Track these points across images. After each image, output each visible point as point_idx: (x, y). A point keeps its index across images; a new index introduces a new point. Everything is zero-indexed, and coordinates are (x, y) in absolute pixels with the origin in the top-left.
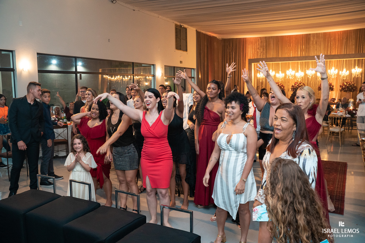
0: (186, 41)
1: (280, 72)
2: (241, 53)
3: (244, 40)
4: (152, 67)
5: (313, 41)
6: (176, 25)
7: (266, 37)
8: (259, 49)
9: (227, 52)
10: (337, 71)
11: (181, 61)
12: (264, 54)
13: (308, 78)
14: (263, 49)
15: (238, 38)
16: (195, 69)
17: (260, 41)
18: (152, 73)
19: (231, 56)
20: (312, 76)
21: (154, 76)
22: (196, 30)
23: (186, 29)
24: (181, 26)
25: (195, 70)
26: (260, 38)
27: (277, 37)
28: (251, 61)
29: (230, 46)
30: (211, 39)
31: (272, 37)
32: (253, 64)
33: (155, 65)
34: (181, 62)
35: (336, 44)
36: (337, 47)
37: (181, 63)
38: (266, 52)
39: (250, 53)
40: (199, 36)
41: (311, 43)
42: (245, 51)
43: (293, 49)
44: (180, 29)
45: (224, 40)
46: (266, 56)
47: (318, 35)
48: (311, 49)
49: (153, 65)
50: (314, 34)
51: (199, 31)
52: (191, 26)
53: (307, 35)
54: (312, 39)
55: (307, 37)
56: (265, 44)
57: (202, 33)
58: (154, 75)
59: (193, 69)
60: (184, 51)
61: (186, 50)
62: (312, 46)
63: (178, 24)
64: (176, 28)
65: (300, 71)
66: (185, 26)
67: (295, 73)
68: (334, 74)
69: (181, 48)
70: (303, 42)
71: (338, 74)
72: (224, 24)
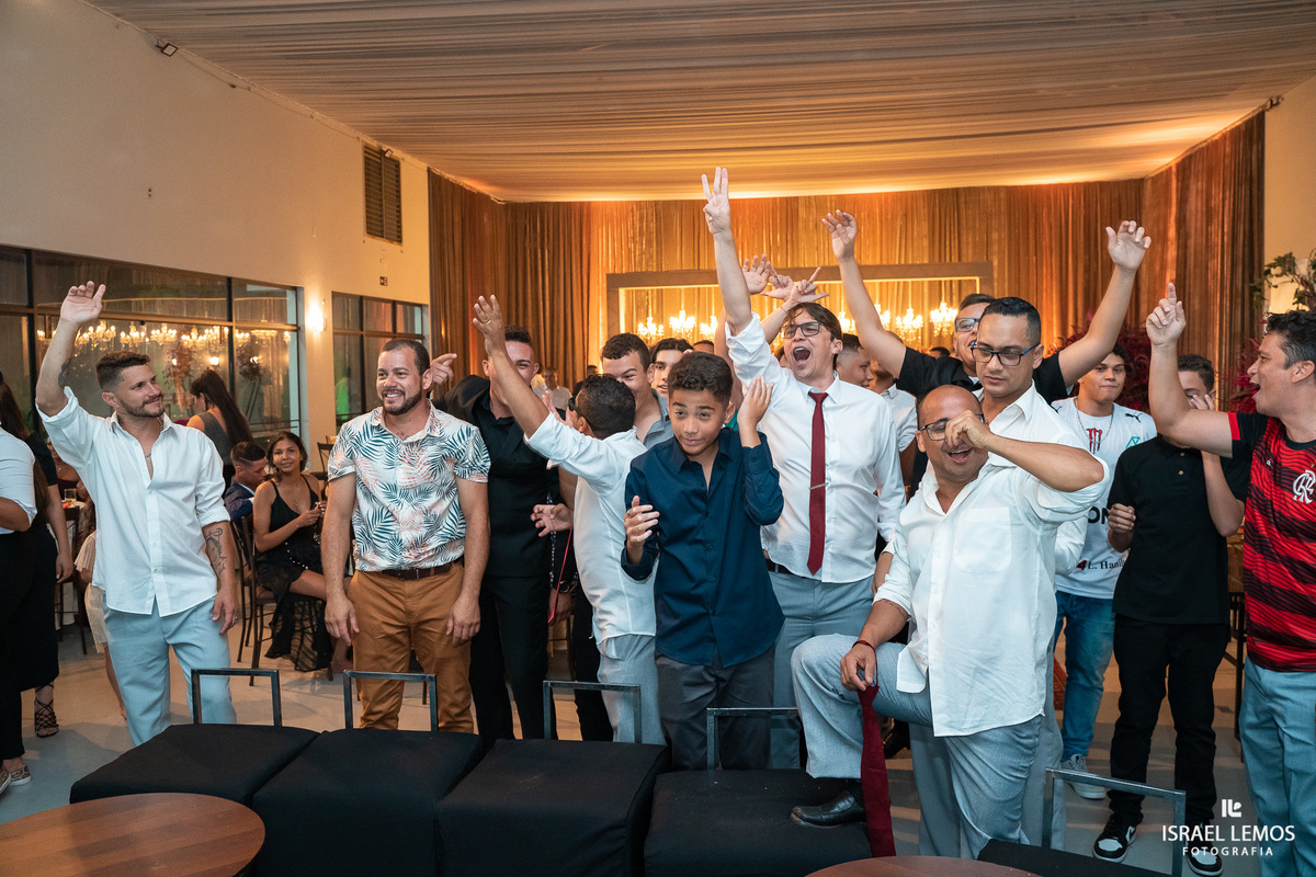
0: (399, 206)
2: (575, 254)
3: (583, 210)
4: (290, 296)
5: (806, 221)
6: (367, 149)
7: (656, 203)
8: (635, 242)
9: (525, 248)
11: (382, 278)
12: (651, 257)
14: (649, 243)
15: (564, 203)
16: (427, 306)
17: (637, 215)
18: (291, 319)
19: (540, 262)
21: (298, 330)
22: (429, 170)
23: (396, 164)
24: (382, 153)
25: (425, 309)
26: (639, 203)
27: (693, 201)
28: (615, 282)
29: (535, 226)
30: (473, 201)
31: (676, 201)
32: (622, 291)
33: (302, 288)
34: (383, 281)
35: (874, 233)
36: (878, 240)
37: (382, 284)
38: (659, 253)
39: (606, 253)
40: (440, 190)
41: (801, 225)
42: (589, 247)
43: (746, 245)
44: (380, 164)
45: (514, 209)
46: (659, 265)
47: (819, 203)
48: (802, 245)
49: (295, 289)
50: (809, 197)
51: (438, 171)
52: (414, 153)
53: (786, 199)
54: (802, 213)
55: (790, 205)
56: (653, 225)
57: (447, 180)
58: (296, 325)
59: (420, 306)
60: (391, 240)
61: (399, 239)
62: (802, 235)
63: (374, 144)
64: (366, 158)
66: (397, 153)
69: (382, 232)
70: (774, 220)
72: (542, 154)
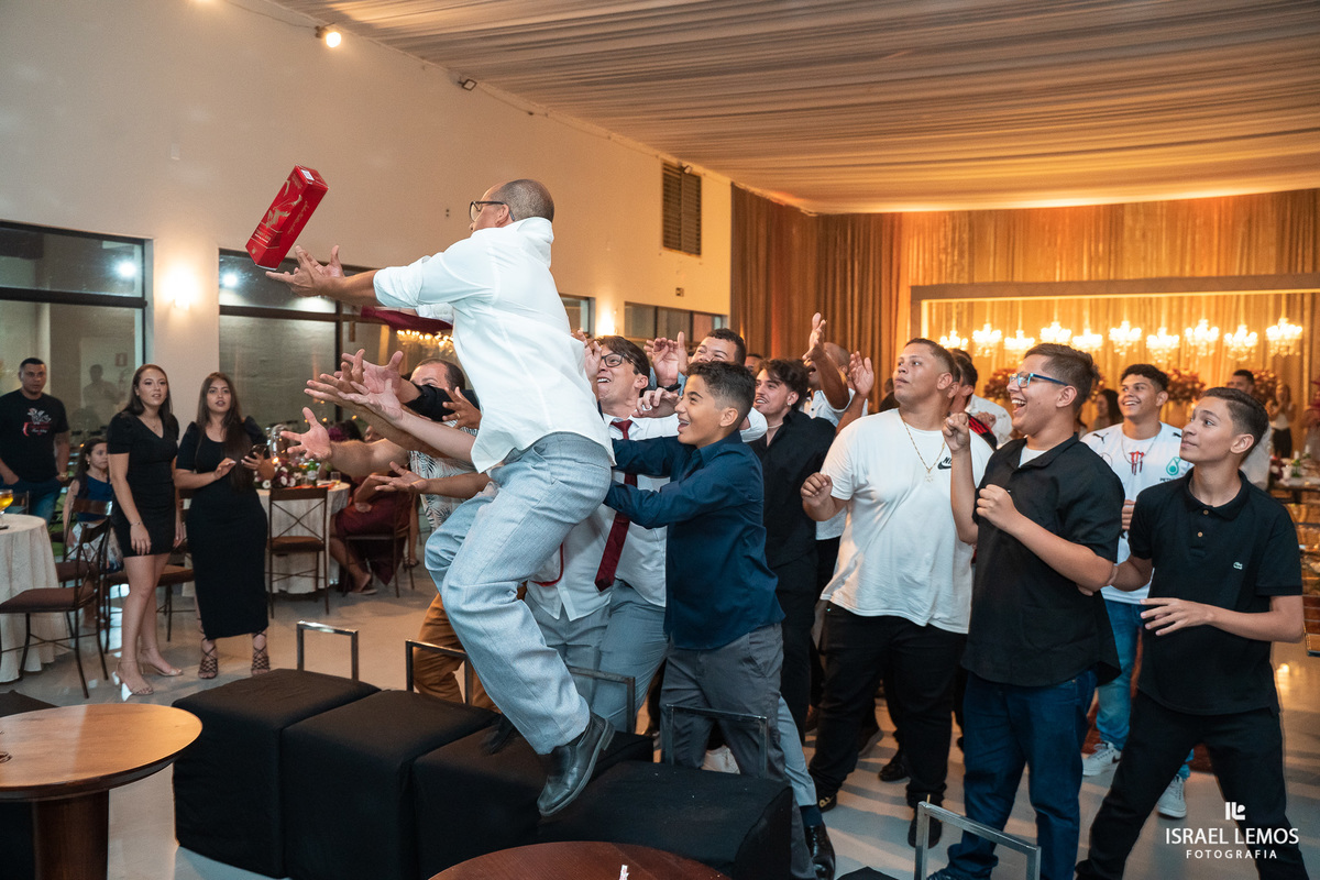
0: (699, 220)
1: (1020, 333)
2: (885, 266)
3: (894, 221)
4: (584, 306)
5: (1132, 230)
6: (666, 167)
7: (970, 213)
8: (947, 254)
9: (835, 260)
10: (1215, 332)
11: (678, 289)
12: (963, 269)
13: (1116, 356)
14: (961, 255)
15: (874, 215)
16: (726, 316)
17: (950, 224)
18: (584, 328)
19: (849, 274)
20: (1130, 349)
22: (733, 185)
23: (698, 180)
24: (682, 169)
25: (725, 319)
26: (952, 214)
27: (1009, 211)
28: (919, 294)
29: (846, 240)
30: (780, 216)
31: (990, 211)
32: (925, 304)
33: (594, 299)
34: (680, 292)
35: (1210, 241)
36: (1215, 249)
37: (678, 295)
38: (971, 264)
39: (916, 264)
40: (743, 204)
41: (1126, 234)
42: (899, 259)
43: (1064, 256)
44: (680, 180)
45: (826, 221)
46: (971, 275)
47: (1149, 209)
48: (1127, 255)
49: (587, 299)
50: (1137, 204)
51: (742, 185)
52: (717, 168)
53: (1112, 206)
54: (1128, 221)
55: (1114, 214)
56: (966, 236)
57: (752, 194)
58: (588, 333)
59: (720, 316)
60: (690, 252)
61: (698, 252)
62: (1127, 244)
63: (674, 161)
64: (665, 174)
65: (1087, 331)
66: (697, 169)
67: (1072, 336)
68: (1204, 344)
69: (680, 245)
70: (1097, 228)
71: (1220, 343)
72: (827, 167)
